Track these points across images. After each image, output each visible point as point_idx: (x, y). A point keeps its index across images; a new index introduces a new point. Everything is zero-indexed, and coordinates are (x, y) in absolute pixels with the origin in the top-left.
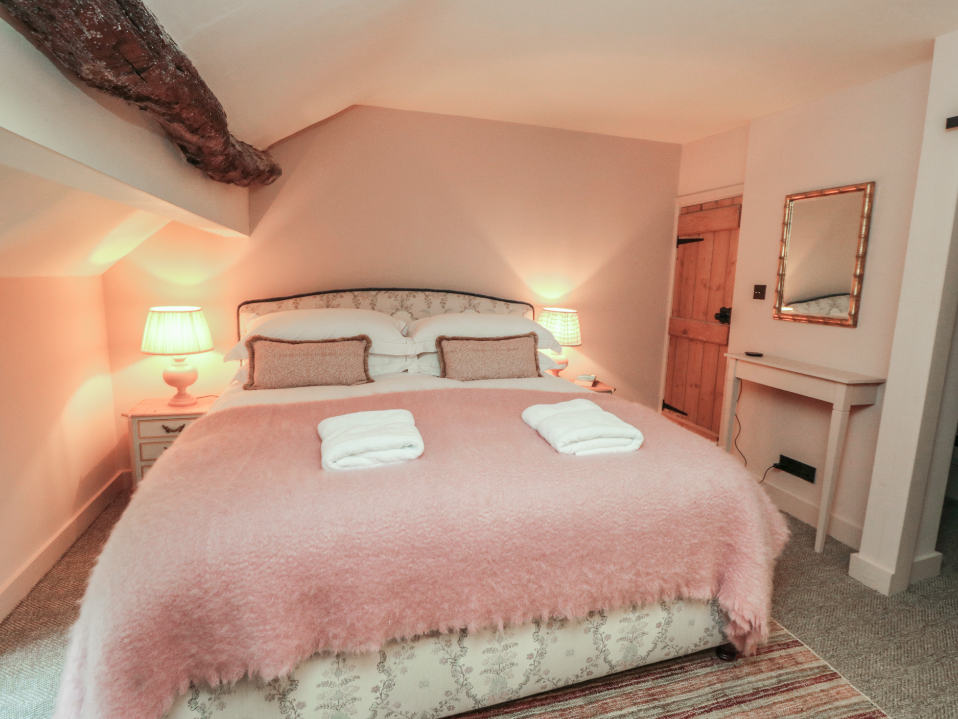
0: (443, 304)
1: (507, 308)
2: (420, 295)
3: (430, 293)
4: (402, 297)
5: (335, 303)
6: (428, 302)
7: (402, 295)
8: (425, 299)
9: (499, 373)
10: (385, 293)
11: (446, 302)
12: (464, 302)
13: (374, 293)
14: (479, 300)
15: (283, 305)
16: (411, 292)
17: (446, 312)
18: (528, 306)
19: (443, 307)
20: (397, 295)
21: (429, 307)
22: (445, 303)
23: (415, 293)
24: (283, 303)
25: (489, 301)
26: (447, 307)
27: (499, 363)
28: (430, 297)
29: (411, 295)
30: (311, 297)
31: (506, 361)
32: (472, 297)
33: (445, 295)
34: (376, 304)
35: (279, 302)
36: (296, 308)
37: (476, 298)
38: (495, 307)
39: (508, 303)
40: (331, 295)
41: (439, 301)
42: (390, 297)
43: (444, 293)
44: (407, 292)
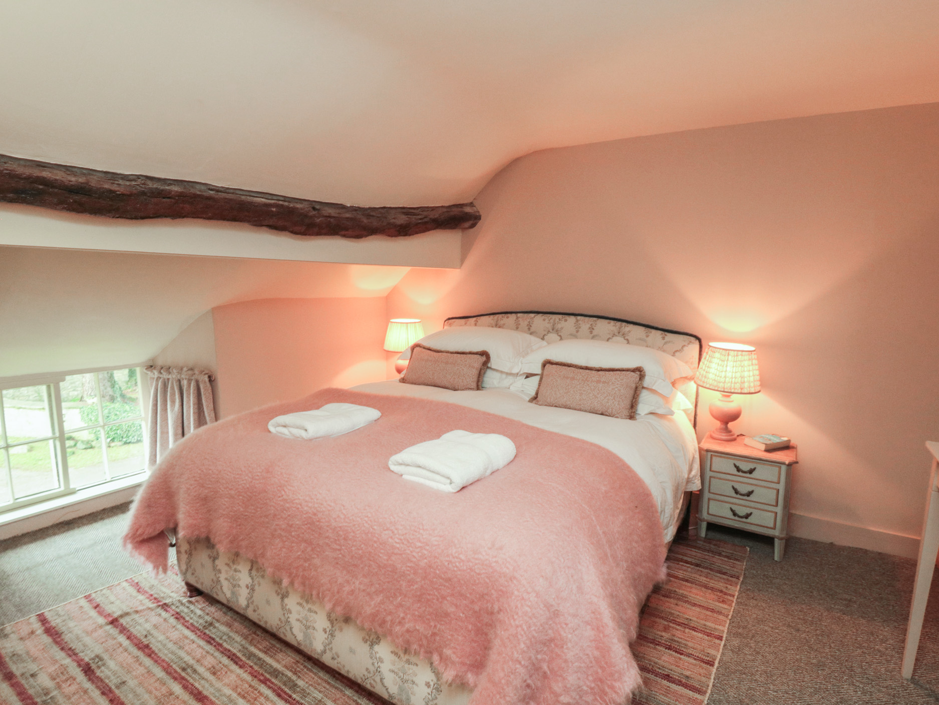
0: (591, 329)
1: (663, 338)
2: (572, 319)
3: (582, 318)
4: (554, 321)
5: (502, 322)
6: (577, 327)
7: (555, 319)
8: (575, 323)
9: (580, 405)
10: (542, 316)
11: (595, 328)
12: (614, 328)
13: (532, 315)
14: (631, 327)
15: (468, 322)
16: (564, 316)
17: (593, 338)
18: (693, 339)
19: (591, 333)
20: (551, 319)
21: (577, 332)
22: (593, 329)
23: (567, 317)
24: (468, 321)
25: (642, 329)
26: (595, 332)
27: (581, 394)
28: (580, 322)
29: (563, 319)
30: (488, 316)
31: (590, 393)
32: (624, 324)
33: (595, 321)
34: (532, 325)
35: (466, 320)
36: (476, 325)
37: (629, 325)
38: (647, 336)
39: (666, 333)
40: (500, 316)
41: (588, 326)
42: (544, 320)
43: (595, 319)
44: (560, 316)
